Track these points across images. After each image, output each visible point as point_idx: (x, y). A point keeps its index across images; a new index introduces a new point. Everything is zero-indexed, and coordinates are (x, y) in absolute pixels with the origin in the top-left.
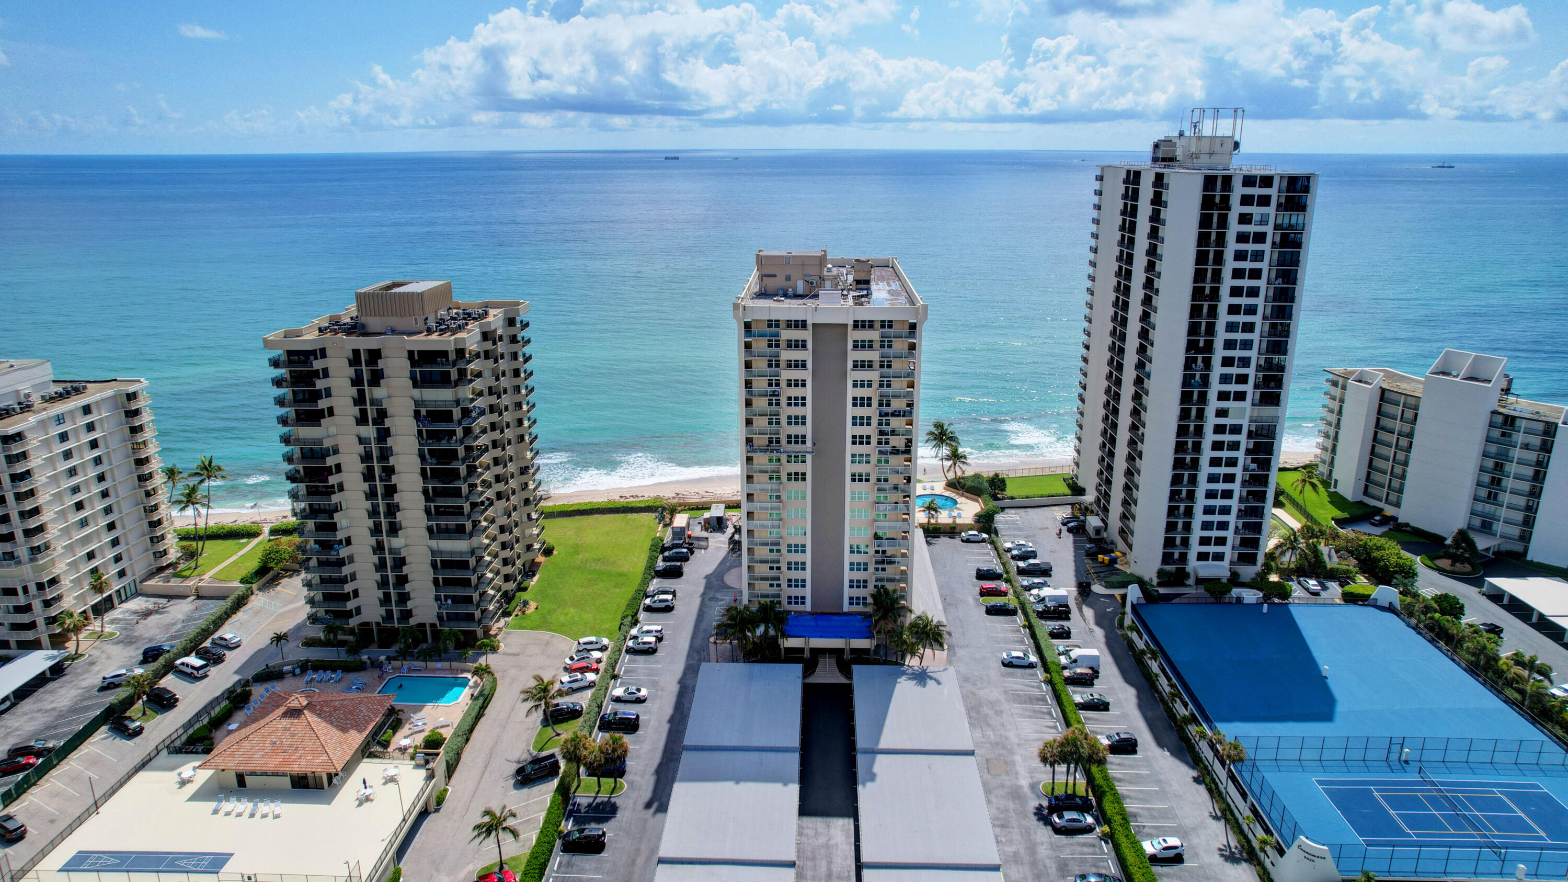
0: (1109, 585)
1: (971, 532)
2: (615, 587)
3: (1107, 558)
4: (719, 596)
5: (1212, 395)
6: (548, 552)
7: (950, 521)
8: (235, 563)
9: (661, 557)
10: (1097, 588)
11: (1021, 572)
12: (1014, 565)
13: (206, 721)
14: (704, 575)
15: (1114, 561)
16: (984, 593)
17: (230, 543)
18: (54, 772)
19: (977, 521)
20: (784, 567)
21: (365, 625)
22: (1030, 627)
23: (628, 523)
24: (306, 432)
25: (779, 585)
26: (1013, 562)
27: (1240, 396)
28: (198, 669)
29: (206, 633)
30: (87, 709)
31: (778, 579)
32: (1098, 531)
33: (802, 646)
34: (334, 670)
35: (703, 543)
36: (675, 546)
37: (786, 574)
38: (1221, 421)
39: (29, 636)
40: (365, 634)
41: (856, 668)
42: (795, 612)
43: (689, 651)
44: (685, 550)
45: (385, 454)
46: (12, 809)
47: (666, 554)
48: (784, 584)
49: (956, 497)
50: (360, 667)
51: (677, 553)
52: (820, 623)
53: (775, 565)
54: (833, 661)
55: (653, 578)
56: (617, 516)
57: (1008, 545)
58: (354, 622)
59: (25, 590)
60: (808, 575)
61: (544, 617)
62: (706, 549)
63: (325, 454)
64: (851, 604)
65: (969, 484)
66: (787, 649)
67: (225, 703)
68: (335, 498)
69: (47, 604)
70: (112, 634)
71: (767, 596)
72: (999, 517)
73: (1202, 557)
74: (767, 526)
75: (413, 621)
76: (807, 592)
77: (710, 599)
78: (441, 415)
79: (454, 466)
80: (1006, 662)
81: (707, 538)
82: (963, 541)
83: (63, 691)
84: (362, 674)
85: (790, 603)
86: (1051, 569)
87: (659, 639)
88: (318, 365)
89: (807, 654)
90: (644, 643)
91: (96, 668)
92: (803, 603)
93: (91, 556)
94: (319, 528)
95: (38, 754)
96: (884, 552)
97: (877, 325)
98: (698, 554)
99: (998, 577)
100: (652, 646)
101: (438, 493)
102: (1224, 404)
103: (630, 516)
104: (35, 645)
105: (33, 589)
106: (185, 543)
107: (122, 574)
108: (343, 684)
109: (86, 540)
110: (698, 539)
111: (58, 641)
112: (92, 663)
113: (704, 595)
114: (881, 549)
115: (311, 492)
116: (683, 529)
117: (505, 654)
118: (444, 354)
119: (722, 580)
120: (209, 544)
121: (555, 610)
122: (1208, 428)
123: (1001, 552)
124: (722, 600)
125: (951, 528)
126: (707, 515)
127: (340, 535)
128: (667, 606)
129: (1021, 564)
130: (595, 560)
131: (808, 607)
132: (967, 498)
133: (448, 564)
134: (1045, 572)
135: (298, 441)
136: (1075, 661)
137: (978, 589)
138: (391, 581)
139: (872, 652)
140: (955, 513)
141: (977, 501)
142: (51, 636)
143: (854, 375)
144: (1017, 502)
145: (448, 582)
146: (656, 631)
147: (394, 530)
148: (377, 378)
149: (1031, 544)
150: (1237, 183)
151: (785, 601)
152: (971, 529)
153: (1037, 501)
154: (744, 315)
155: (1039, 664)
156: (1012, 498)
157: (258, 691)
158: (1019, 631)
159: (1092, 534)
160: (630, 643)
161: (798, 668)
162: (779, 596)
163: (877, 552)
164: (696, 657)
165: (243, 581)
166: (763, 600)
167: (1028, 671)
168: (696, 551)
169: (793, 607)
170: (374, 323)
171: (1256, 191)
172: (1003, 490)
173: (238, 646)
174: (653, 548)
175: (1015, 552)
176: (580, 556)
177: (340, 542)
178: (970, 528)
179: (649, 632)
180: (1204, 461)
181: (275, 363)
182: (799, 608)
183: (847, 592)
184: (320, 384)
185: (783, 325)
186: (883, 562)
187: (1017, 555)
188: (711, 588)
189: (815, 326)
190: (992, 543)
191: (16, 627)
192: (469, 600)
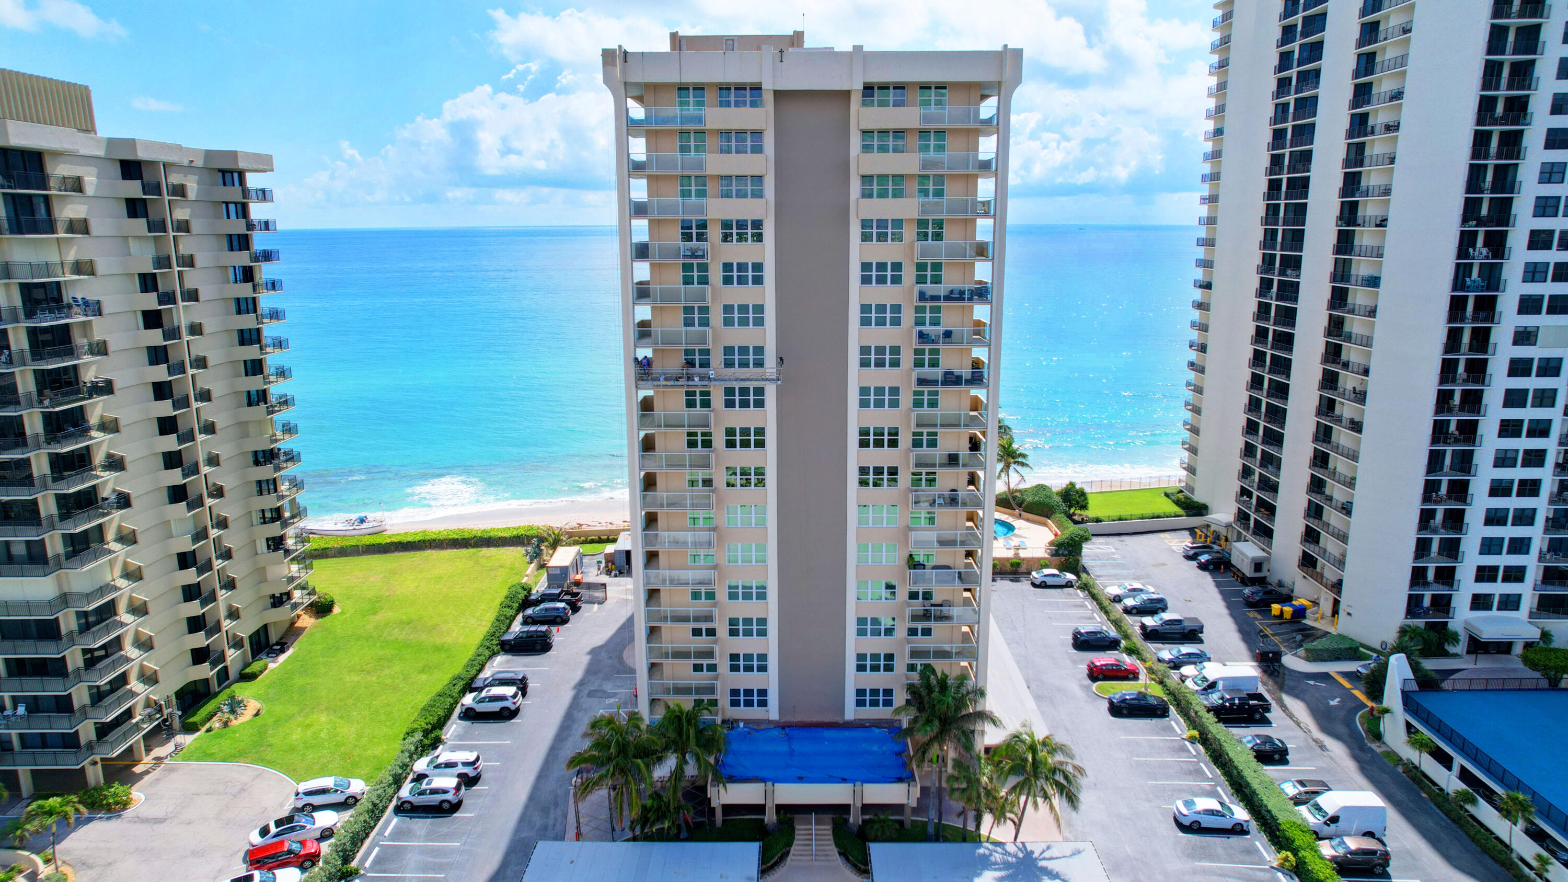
0: (1314, 656)
1: (1047, 571)
2: (422, 671)
3: (1288, 610)
4: (608, 687)
5: (1507, 303)
6: (322, 609)
7: (1010, 554)
9: (520, 618)
10: (1293, 661)
11: (1150, 635)
12: (1133, 624)
14: (588, 649)
15: (1300, 613)
16: (1096, 674)
19: (1055, 554)
20: (723, 630)
22: (1205, 739)
23: (477, 563)
25: (712, 668)
26: (1129, 619)
31: (710, 654)
32: (1258, 566)
33: (758, 800)
35: (599, 594)
36: (545, 598)
37: (726, 645)
38: (1523, 352)
41: (877, 850)
42: (747, 722)
43: (526, 807)
44: (561, 605)
47: (529, 611)
48: (724, 665)
49: (1010, 520)
51: (547, 610)
52: (797, 747)
53: (704, 626)
54: (827, 829)
55: (494, 654)
56: (464, 552)
57: (1113, 590)
60: (771, 646)
61: (261, 733)
62: (601, 603)
64: (860, 703)
65: (1029, 499)
66: (729, 809)
71: (687, 690)
72: (1088, 549)
73: (1480, 602)
74: (685, 543)
76: (771, 681)
77: (591, 694)
80: (1186, 822)
81: (604, 585)
82: (1034, 585)
85: (735, 703)
86: (1201, 629)
87: (469, 781)
89: (770, 817)
90: (434, 791)
92: (763, 703)
96: (927, 596)
97: (913, 94)
98: (588, 612)
99: (1112, 645)
100: (449, 797)
102: (1529, 321)
103: (485, 551)
110: (590, 586)
113: (580, 685)
114: (921, 589)
116: (564, 570)
119: (620, 658)
121: (291, 717)
122: (1498, 366)
123: (1106, 603)
124: (613, 695)
125: (1012, 565)
126: (610, 548)
128: (503, 709)
129: (1149, 621)
130: (402, 623)
131: (773, 712)
132: (1028, 520)
134: (1191, 634)
136: (1334, 819)
137: (1083, 669)
139: (908, 812)
140: (1015, 542)
141: (1045, 525)
143: (865, 210)
144: (1105, 526)
146: (465, 764)
149: (1151, 589)
151: (724, 700)
152: (1046, 566)
153: (1137, 524)
154: (624, 72)
155: (1253, 826)
156: (1098, 520)
158: (1184, 749)
159: (1248, 571)
160: (405, 792)
161: (752, 850)
162: (711, 690)
163: (913, 596)
164: (538, 820)
166: (674, 701)
167: (1235, 840)
168: (584, 607)
169: (743, 712)
172: (1084, 507)
174: (508, 602)
175: (1129, 602)
176: (378, 617)
178: (1041, 564)
179: (450, 765)
180: (1488, 426)
182: (755, 712)
183: (852, 680)
185: (711, 98)
186: (926, 616)
187: (1134, 607)
188: (595, 673)
189: (778, 94)
190: (1085, 587)
192: (64, 705)
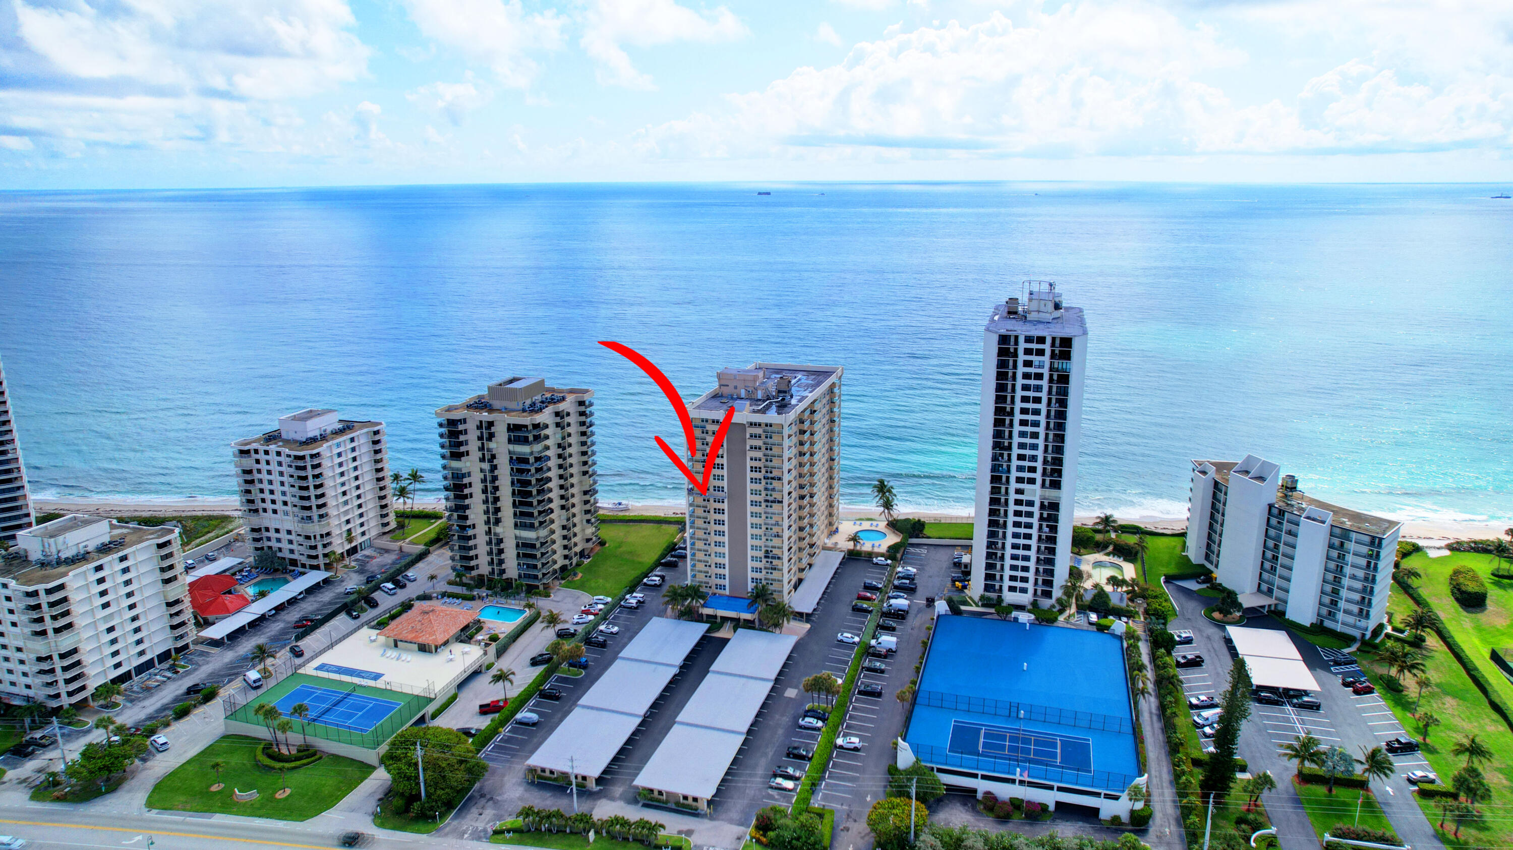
1: (880, 558)
2: (633, 568)
3: (961, 585)
5: (1013, 478)
6: (602, 544)
8: (425, 534)
11: (896, 587)
13: (388, 615)
15: (965, 587)
16: (859, 597)
17: (425, 521)
18: (318, 631)
19: (890, 550)
20: (713, 566)
21: (481, 576)
23: (659, 531)
24: (455, 464)
25: (710, 577)
27: (1032, 481)
28: (391, 590)
29: (400, 571)
30: (336, 603)
31: (708, 572)
33: (713, 614)
34: (458, 598)
36: (680, 548)
37: (714, 570)
38: (1020, 496)
39: (315, 562)
40: (480, 582)
41: (740, 629)
45: (495, 479)
46: (299, 644)
47: (673, 553)
48: (713, 576)
49: (889, 533)
50: (473, 598)
51: (679, 553)
54: (732, 625)
55: (657, 566)
57: (899, 569)
58: (474, 573)
59: (315, 538)
60: (727, 572)
61: (582, 583)
63: (464, 476)
65: (898, 524)
66: (702, 614)
67: (399, 608)
68: (467, 502)
69: (325, 546)
70: (354, 567)
71: (703, 583)
72: (911, 550)
73: (1012, 589)
75: (505, 576)
76: (727, 582)
78: (523, 460)
79: (529, 489)
82: (873, 563)
83: (327, 593)
84: (473, 602)
85: (716, 587)
86: (916, 588)
87: (640, 602)
88: (461, 427)
89: (719, 620)
90: (629, 603)
91: (344, 584)
92: (724, 589)
93: (348, 522)
94: (460, 517)
95: (312, 621)
96: (771, 562)
97: (763, 426)
99: (877, 589)
100: (634, 605)
101: (522, 503)
102: (1021, 485)
103: (663, 526)
104: (317, 567)
105: (318, 537)
106: (400, 519)
107: (363, 534)
108: (461, 606)
109: (346, 512)
111: (328, 567)
112: (342, 581)
114: (769, 560)
115: (457, 497)
117: (553, 601)
118: (526, 426)
120: (413, 521)
121: (592, 577)
122: (1011, 501)
123: (893, 573)
125: (868, 554)
127: (469, 523)
128: (655, 584)
129: (896, 582)
130: (629, 552)
131: (727, 592)
133: (525, 545)
135: (452, 469)
138: (494, 551)
139: (752, 621)
142: (325, 564)
143: (750, 454)
145: (526, 556)
146: (640, 597)
147: (498, 521)
148: (491, 436)
149: (915, 570)
150: (1021, 340)
151: (713, 587)
152: (882, 556)
157: (417, 604)
160: (622, 603)
161: (706, 626)
163: (767, 562)
165: (425, 545)
169: (719, 591)
170: (497, 404)
171: (1034, 346)
172: (922, 531)
173: (415, 580)
174: (667, 548)
175: (900, 575)
176: (620, 548)
177: (469, 526)
181: (441, 425)
182: (722, 592)
183: (749, 584)
184: (462, 438)
185: (710, 422)
186: (770, 568)
190: (892, 567)
191: (310, 557)
192: (535, 567)
